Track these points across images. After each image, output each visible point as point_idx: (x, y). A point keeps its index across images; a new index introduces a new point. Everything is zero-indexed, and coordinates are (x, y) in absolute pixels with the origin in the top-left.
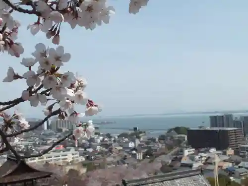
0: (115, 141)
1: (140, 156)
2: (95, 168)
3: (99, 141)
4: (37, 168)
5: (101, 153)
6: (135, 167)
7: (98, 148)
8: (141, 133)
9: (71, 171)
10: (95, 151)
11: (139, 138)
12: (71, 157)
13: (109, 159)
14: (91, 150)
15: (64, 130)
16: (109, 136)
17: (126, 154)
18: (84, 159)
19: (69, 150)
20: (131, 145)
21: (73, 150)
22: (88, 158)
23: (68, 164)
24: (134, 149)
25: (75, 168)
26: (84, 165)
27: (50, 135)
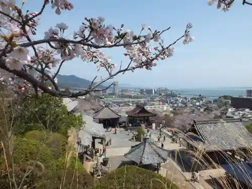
0: (189, 101)
1: (202, 110)
2: (177, 114)
3: (180, 101)
4: (150, 112)
5: (181, 107)
6: (199, 115)
7: (180, 105)
8: (203, 97)
9: (166, 115)
10: (178, 106)
11: (202, 100)
12: (166, 108)
13: (185, 110)
14: (176, 105)
15: (163, 94)
16: (186, 98)
17: (194, 108)
18: (172, 109)
19: (165, 104)
20: (198, 104)
21: (167, 104)
22: (174, 109)
23: (164, 111)
24: (199, 106)
25: (168, 114)
26: (172, 112)
27: (156, 97)
